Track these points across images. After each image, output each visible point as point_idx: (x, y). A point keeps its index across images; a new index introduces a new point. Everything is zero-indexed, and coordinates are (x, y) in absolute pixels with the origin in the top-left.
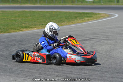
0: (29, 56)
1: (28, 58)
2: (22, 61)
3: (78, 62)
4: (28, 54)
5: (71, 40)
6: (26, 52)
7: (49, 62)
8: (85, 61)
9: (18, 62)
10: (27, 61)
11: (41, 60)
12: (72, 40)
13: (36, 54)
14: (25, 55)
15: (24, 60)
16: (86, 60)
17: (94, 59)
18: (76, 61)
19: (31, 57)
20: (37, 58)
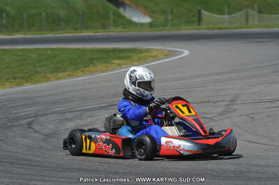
0: (92, 143)
1: (90, 145)
4: (90, 137)
5: (177, 107)
6: (87, 134)
10: (89, 152)
12: (180, 106)
13: (103, 137)
14: (86, 139)
15: (84, 151)
19: (95, 143)
20: (105, 146)
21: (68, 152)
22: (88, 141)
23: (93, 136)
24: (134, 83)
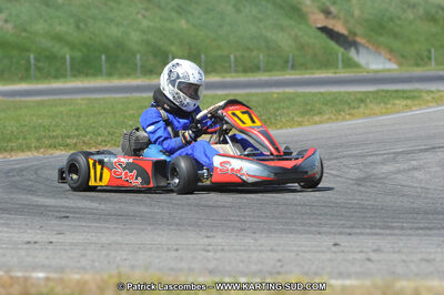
0: (105, 170)
1: (101, 174)
2: (84, 187)
3: (251, 180)
4: (101, 162)
5: (234, 114)
6: (97, 157)
7: (163, 184)
8: (272, 176)
9: (75, 189)
10: (99, 184)
11: (140, 180)
12: (238, 113)
13: (122, 160)
14: (94, 165)
15: (92, 183)
16: (276, 174)
17: (306, 172)
18: (244, 178)
19: (110, 170)
21: (66, 186)
22: (99, 167)
23: (106, 160)
24: (172, 83)
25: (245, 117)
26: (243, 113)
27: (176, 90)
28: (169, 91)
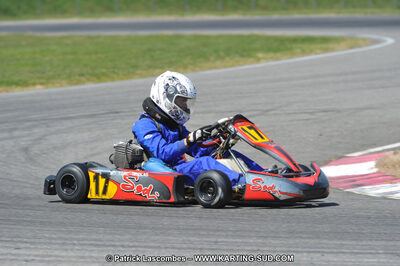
0: (110, 183)
1: (106, 187)
4: (106, 176)
14: (96, 178)
19: (117, 184)
20: (139, 188)
22: (102, 181)
23: (112, 173)
25: (252, 132)
26: (250, 128)
27: (174, 104)
28: (165, 105)
